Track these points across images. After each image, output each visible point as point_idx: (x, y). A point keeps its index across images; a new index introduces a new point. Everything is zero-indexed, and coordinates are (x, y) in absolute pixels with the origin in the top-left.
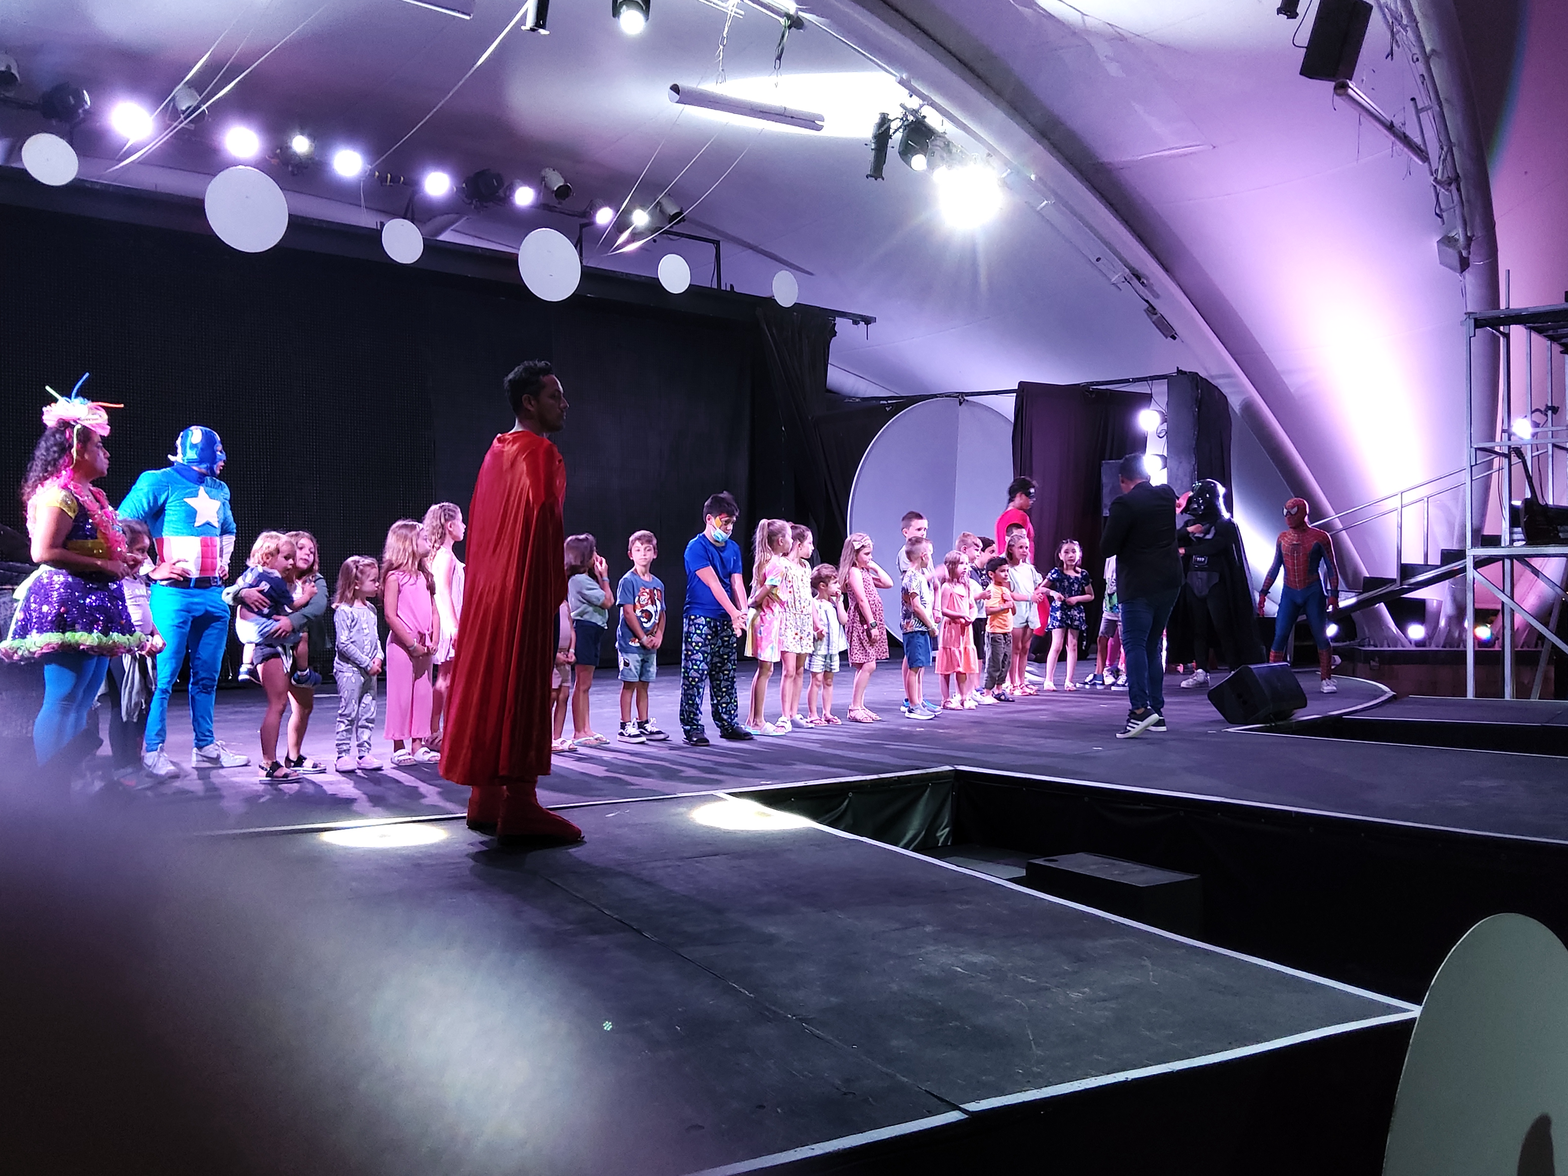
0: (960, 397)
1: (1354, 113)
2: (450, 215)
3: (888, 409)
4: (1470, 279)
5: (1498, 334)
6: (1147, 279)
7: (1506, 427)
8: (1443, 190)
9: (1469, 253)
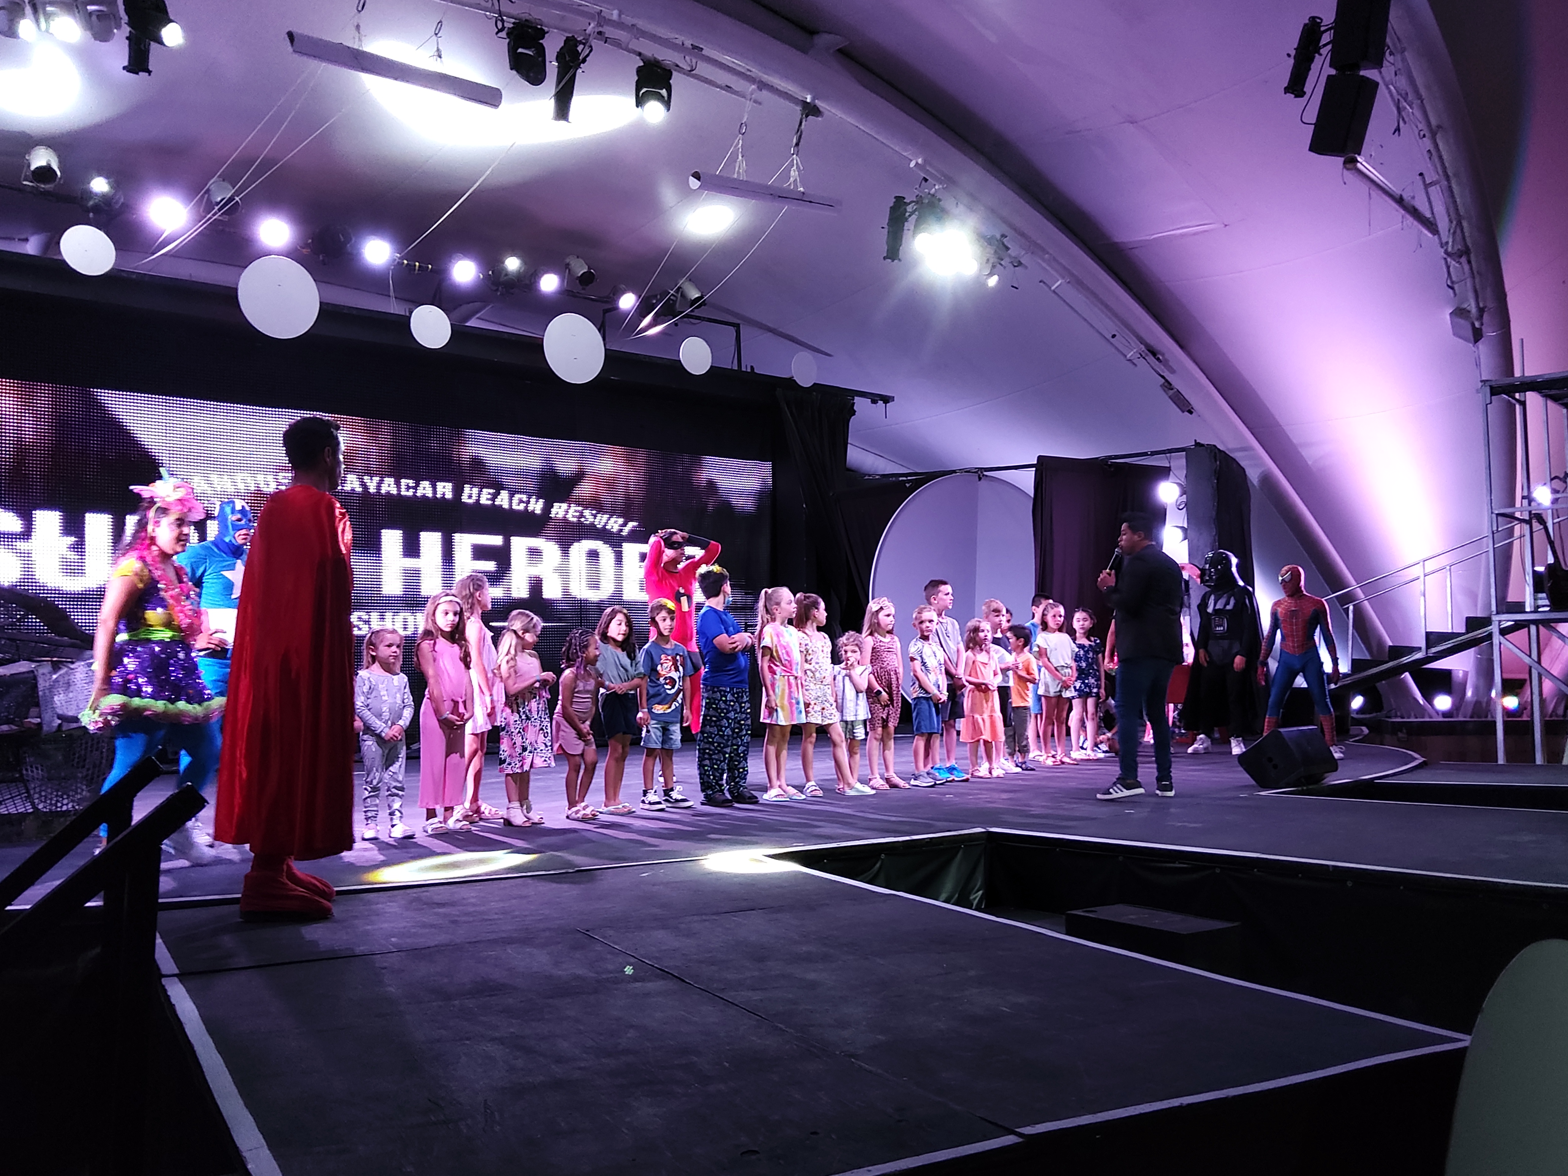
0: (979, 472)
1: (1364, 187)
2: (476, 303)
3: (908, 485)
4: (1484, 349)
5: (1513, 401)
6: (1163, 355)
7: (1526, 494)
8: (1454, 263)
9: (1482, 324)
